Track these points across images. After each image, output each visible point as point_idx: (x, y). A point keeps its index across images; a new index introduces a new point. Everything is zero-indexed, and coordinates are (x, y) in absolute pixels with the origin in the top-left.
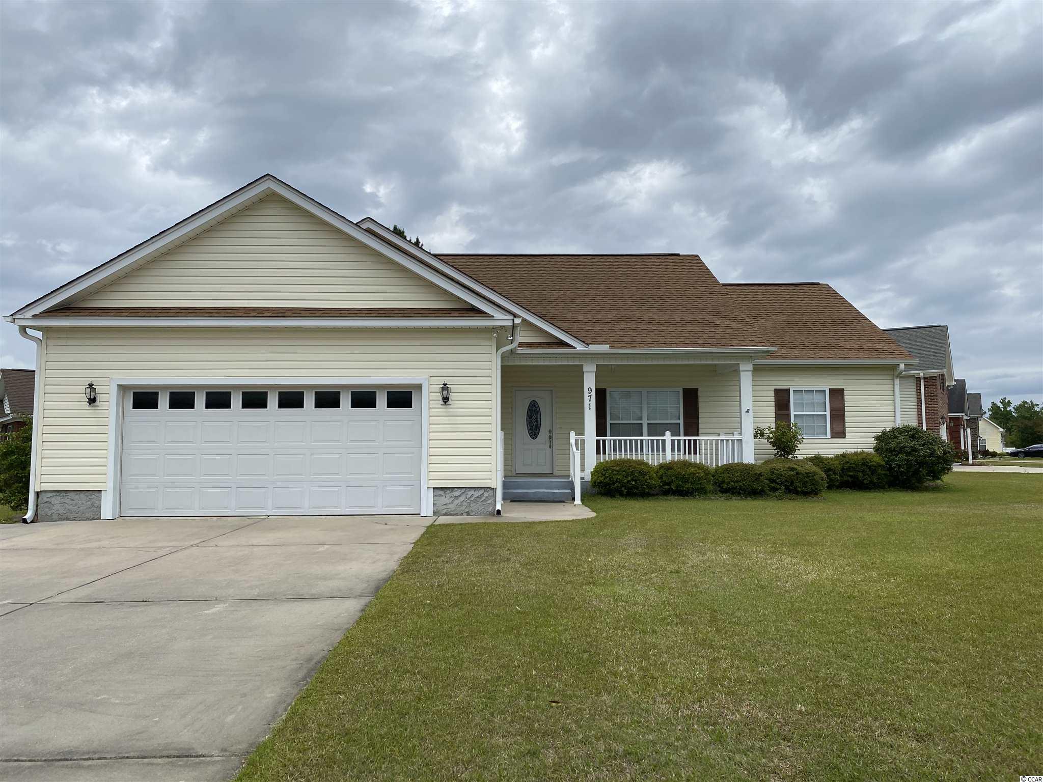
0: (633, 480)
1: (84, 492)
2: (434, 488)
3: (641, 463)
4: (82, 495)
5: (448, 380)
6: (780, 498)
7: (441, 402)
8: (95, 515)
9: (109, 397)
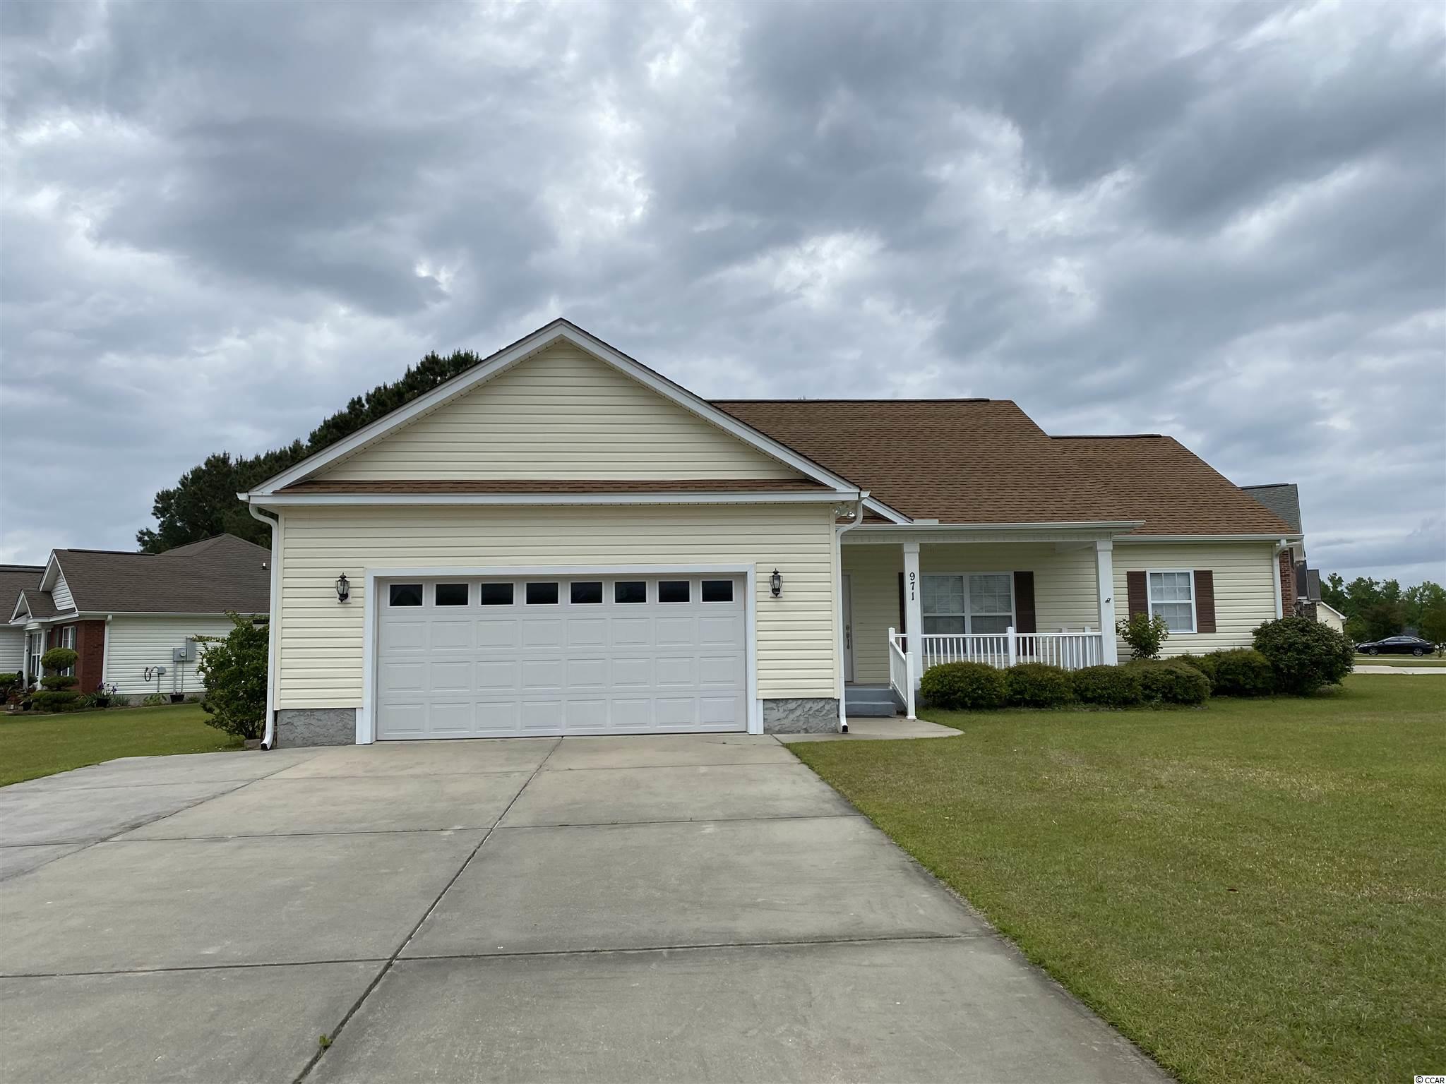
0: (978, 688)
1: (333, 711)
2: (764, 700)
3: (985, 667)
4: (331, 714)
5: (779, 567)
6: (1157, 708)
7: (771, 594)
8: (347, 739)
9: (364, 591)
